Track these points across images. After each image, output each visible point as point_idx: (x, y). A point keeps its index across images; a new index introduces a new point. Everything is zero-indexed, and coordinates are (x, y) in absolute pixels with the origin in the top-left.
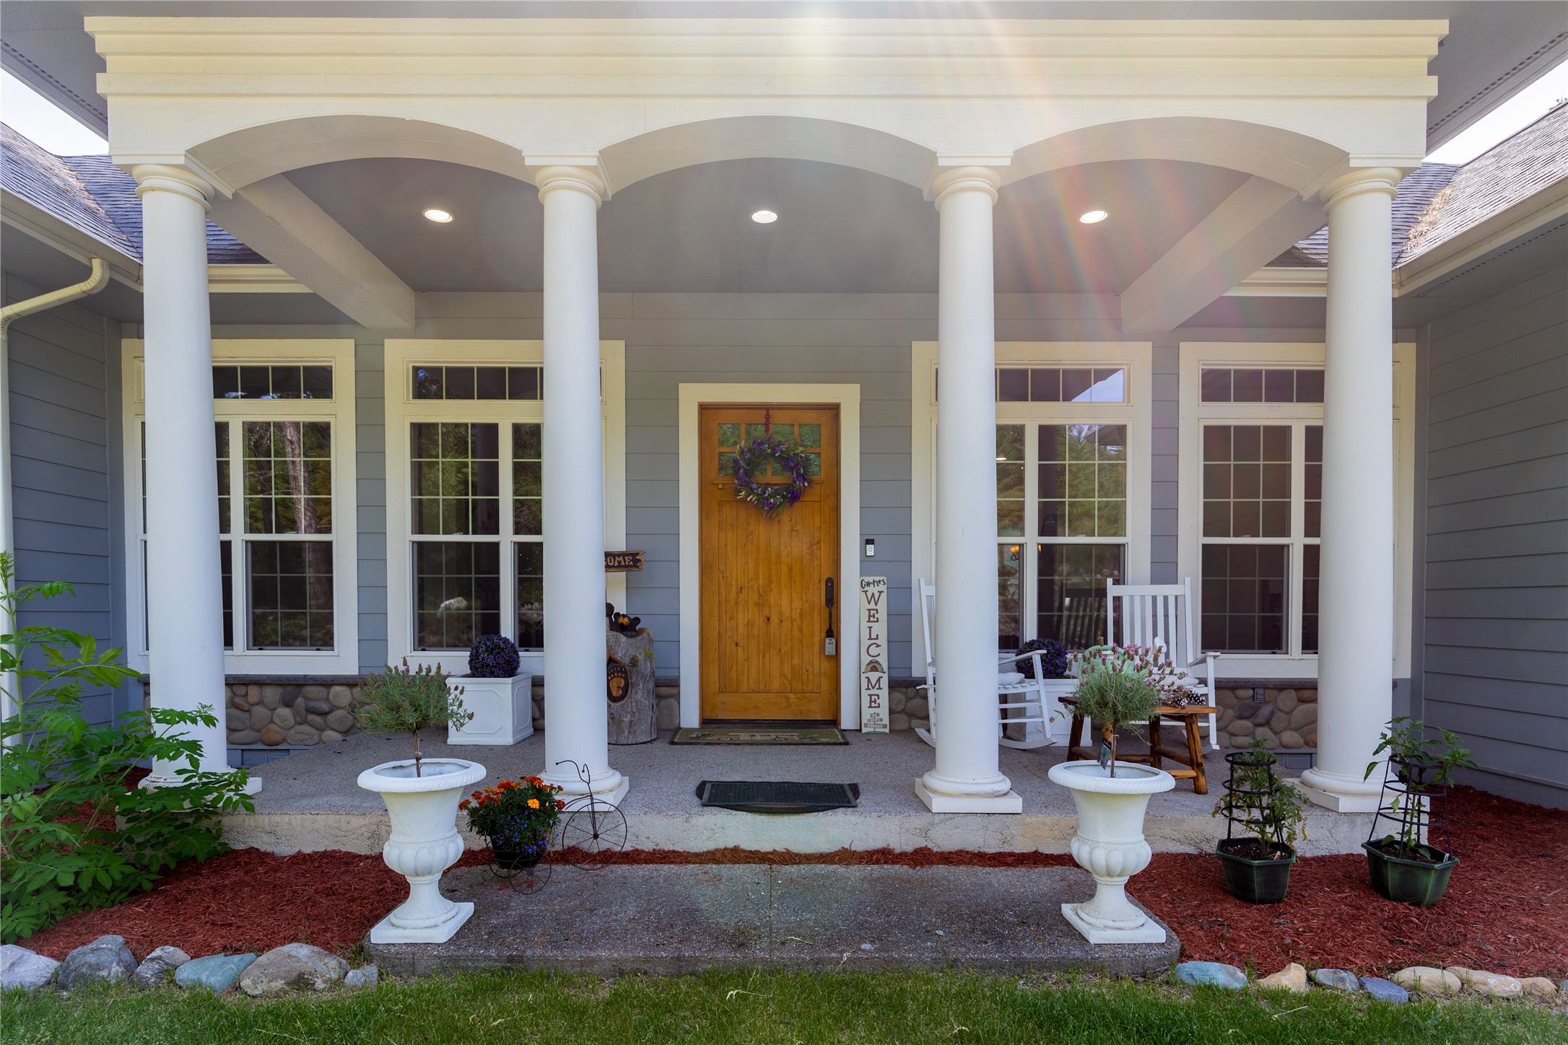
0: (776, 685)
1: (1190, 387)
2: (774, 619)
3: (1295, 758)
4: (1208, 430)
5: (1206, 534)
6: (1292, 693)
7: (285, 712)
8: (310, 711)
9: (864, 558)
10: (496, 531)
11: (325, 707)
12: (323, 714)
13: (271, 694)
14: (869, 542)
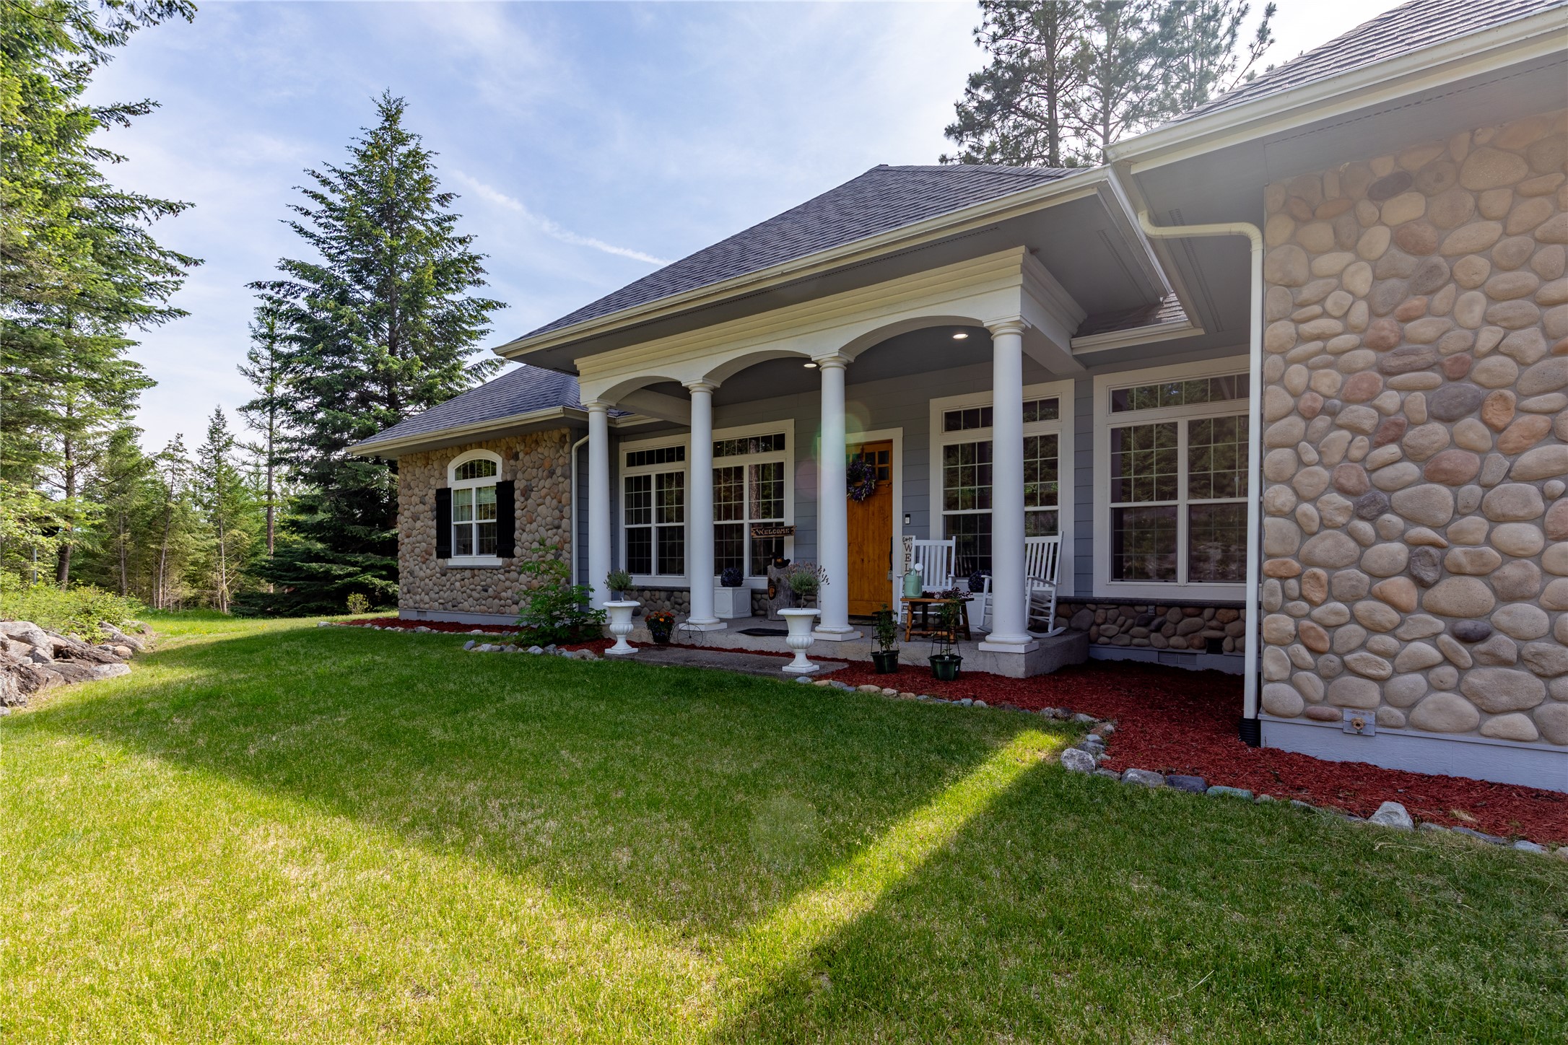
0: (866, 597)
1: (1101, 402)
2: (866, 560)
3: (1184, 656)
4: (1114, 431)
5: (1113, 501)
6: (1178, 610)
7: (667, 603)
8: (676, 603)
9: (905, 526)
10: (742, 518)
11: (680, 601)
12: (680, 605)
13: (663, 595)
14: (908, 516)
